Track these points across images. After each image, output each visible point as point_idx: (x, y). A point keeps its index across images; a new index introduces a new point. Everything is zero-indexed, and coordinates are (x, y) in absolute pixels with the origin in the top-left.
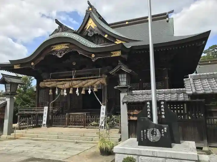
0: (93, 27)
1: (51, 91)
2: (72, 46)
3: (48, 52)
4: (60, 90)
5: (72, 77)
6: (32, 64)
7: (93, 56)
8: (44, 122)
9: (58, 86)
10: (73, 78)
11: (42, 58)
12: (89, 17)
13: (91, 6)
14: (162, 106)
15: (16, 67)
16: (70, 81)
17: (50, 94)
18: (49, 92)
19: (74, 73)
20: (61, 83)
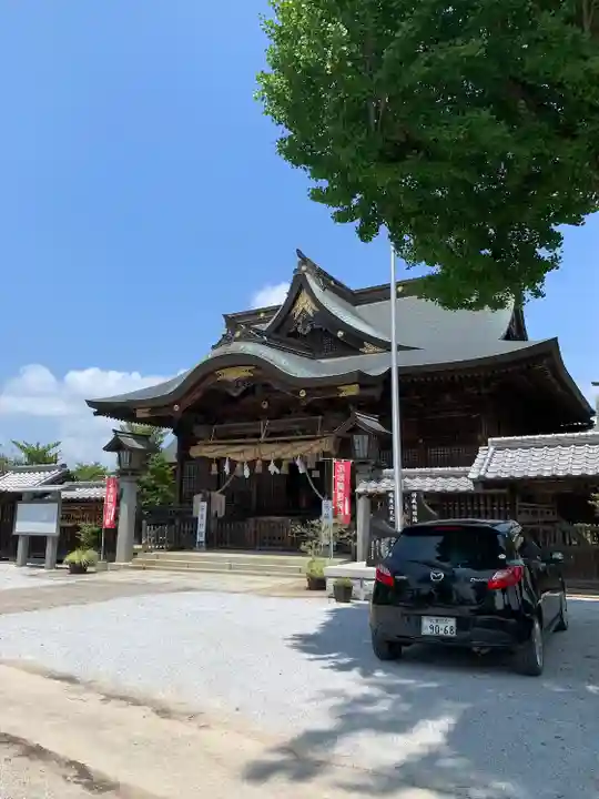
0: (310, 312)
1: (214, 467)
2: (259, 373)
3: (209, 383)
4: (233, 464)
5: (258, 436)
6: (176, 408)
7: (303, 394)
8: (201, 538)
9: (229, 456)
10: (262, 439)
11: (197, 395)
12: (301, 288)
13: (304, 260)
14: (414, 501)
15: (140, 414)
16: (254, 444)
17: (212, 473)
18: (210, 469)
19: (264, 426)
20: (239, 448)
